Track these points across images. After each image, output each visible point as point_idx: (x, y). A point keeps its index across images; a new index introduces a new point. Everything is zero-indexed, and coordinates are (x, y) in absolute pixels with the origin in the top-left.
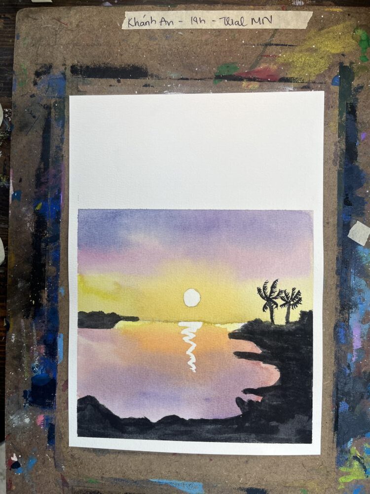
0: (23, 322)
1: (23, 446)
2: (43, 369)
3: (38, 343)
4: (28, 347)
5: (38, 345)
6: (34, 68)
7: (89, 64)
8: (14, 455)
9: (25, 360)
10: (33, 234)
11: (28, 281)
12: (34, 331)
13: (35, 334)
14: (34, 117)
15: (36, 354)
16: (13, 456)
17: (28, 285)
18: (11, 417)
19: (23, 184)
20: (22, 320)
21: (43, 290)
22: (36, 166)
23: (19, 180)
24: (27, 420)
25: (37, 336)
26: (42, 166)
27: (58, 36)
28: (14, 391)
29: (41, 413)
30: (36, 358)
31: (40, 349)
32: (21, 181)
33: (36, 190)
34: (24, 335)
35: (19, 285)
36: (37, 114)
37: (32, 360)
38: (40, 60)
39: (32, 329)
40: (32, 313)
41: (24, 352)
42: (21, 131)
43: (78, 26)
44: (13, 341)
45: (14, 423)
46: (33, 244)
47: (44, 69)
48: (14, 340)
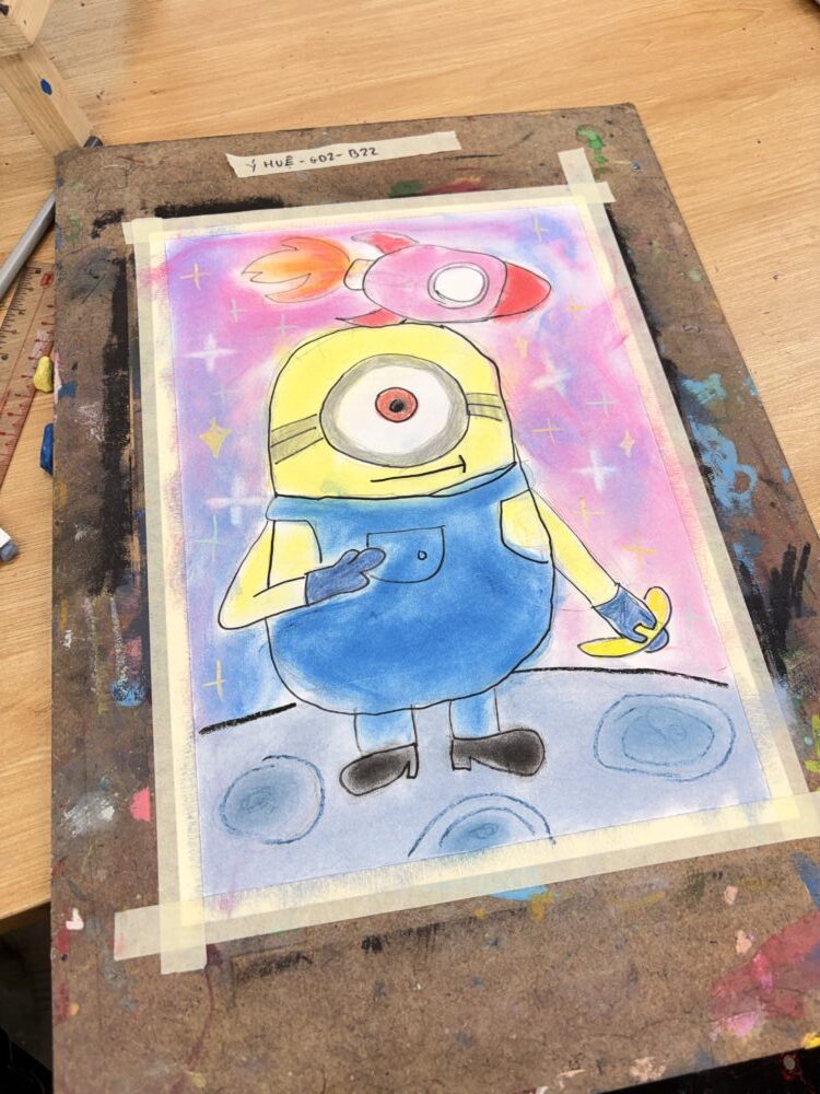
0: (88, 604)
1: (98, 880)
2: (139, 688)
3: (124, 637)
4: (104, 651)
5: (124, 643)
6: (94, 217)
7: (185, 204)
8: (75, 913)
9: (97, 678)
10: (102, 445)
11: (96, 526)
12: (114, 615)
13: (117, 622)
14: (96, 277)
15: (121, 661)
16: (70, 919)
17: (96, 532)
18: (67, 816)
19: (78, 372)
20: (87, 600)
21: (129, 537)
22: (104, 343)
23: (71, 367)
24: (108, 813)
25: (121, 625)
26: (115, 340)
27: (130, 177)
28: (74, 750)
29: (140, 788)
30: (121, 669)
31: (130, 648)
32: (75, 367)
33: (106, 377)
34: (93, 627)
35: (78, 536)
36: (101, 274)
37: (113, 676)
38: (102, 207)
39: (109, 611)
40: (107, 582)
41: (95, 662)
42: (73, 298)
43: (161, 163)
44: (68, 645)
45: (75, 828)
46: (103, 461)
47: (109, 217)
48: (70, 641)
